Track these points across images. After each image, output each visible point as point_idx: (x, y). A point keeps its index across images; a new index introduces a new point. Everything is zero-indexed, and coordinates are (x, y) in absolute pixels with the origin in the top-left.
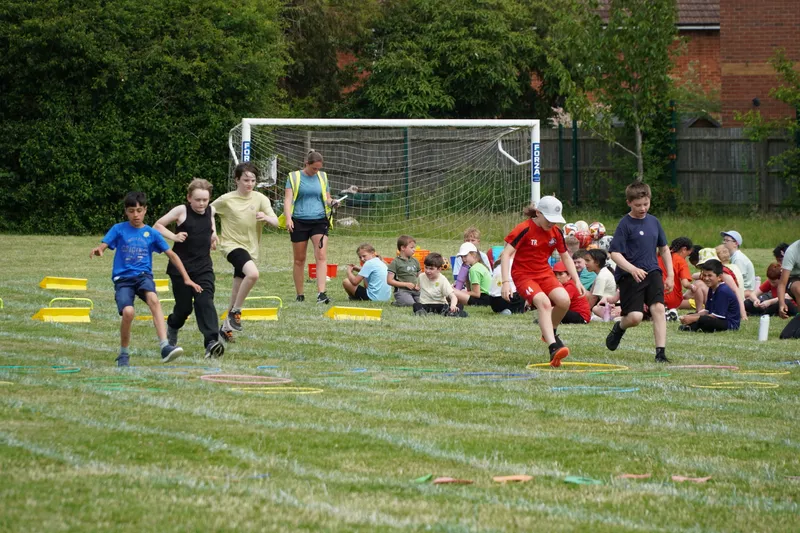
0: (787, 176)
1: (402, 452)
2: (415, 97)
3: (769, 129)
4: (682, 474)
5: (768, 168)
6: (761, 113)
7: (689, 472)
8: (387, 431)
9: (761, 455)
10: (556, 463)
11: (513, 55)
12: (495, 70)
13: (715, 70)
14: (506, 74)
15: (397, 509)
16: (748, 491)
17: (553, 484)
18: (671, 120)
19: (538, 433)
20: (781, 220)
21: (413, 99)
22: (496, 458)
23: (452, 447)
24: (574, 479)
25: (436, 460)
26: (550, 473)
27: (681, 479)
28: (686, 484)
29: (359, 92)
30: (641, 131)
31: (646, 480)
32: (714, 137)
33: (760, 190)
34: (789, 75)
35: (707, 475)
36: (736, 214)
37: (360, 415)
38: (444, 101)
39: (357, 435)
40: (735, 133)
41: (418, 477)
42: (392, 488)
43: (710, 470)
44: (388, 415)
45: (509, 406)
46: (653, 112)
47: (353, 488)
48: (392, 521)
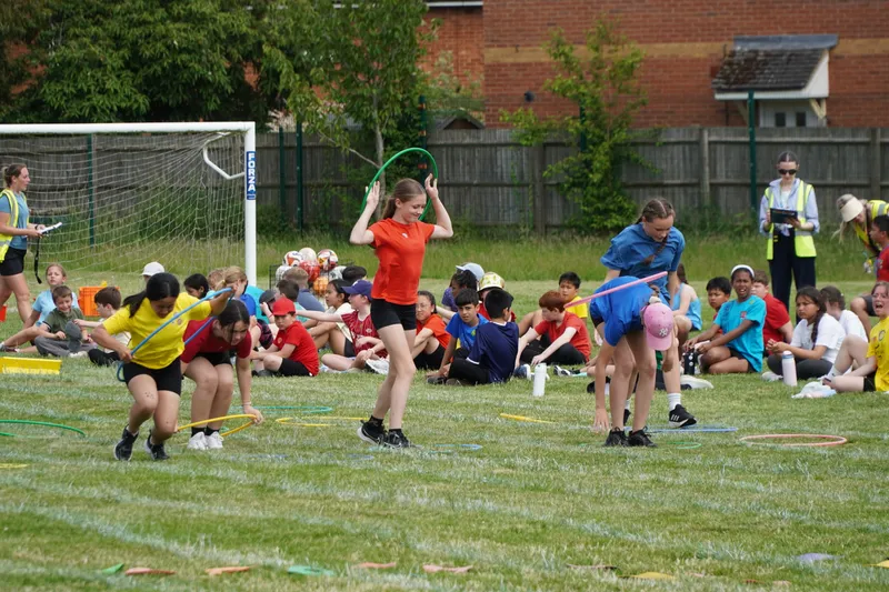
0: (569, 188)
1: (86, 537)
2: (99, 97)
3: (546, 131)
4: (436, 562)
5: (543, 179)
6: (535, 110)
7: (445, 560)
8: (68, 511)
9: (537, 539)
10: (277, 549)
11: (222, 41)
12: (200, 62)
13: (477, 56)
14: (212, 66)
16: (520, 584)
17: (273, 575)
18: (420, 121)
19: (253, 512)
20: (561, 244)
21: (98, 100)
22: (202, 543)
23: (148, 530)
24: (300, 569)
25: (130, 547)
26: (269, 561)
27: (434, 568)
28: (441, 575)
29: (33, 90)
30: (383, 135)
31: (390, 570)
32: (475, 141)
33: (534, 205)
34: (568, 62)
35: (468, 564)
36: (503, 238)
37: (35, 490)
38: (136, 101)
39: (31, 515)
40: (502, 135)
41: (106, 566)
42: (74, 581)
43: (471, 558)
44: (69, 490)
45: (218, 479)
46: (398, 110)
47: (26, 581)
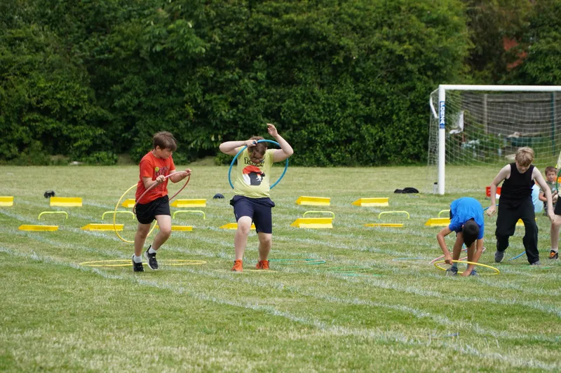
1: (551, 317)
8: (541, 303)
15: (547, 357)
21: (558, 72)
29: (520, 67)
37: (522, 291)
39: (520, 305)
42: (544, 342)
44: (541, 291)
47: (517, 343)
48: (544, 365)
